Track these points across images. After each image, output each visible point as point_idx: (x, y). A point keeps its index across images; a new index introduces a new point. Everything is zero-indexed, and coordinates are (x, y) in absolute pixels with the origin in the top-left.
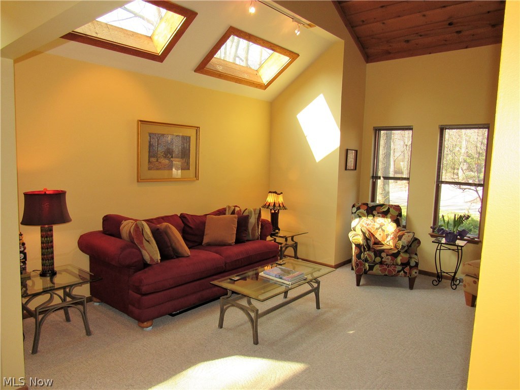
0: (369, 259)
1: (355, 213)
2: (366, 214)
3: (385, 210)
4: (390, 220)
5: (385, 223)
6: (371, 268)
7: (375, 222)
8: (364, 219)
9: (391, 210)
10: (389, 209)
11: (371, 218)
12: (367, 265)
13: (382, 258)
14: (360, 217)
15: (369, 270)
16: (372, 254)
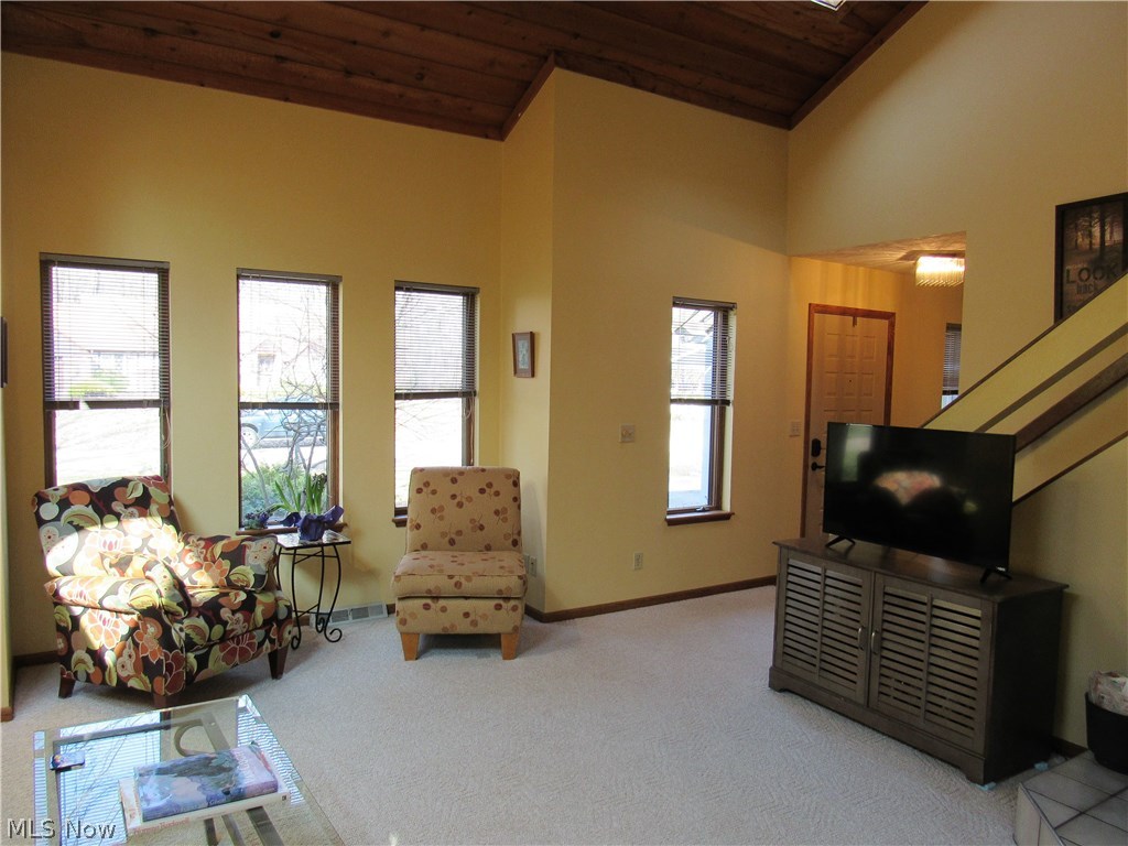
0: (197, 639)
1: (57, 518)
2: (97, 517)
3: (139, 493)
4: (159, 520)
5: (152, 531)
6: (203, 661)
7: (126, 534)
8: (94, 532)
9: (152, 490)
10: (145, 489)
11: (112, 525)
12: (191, 656)
13: (225, 623)
14: (79, 528)
15: (199, 670)
16: (201, 622)
